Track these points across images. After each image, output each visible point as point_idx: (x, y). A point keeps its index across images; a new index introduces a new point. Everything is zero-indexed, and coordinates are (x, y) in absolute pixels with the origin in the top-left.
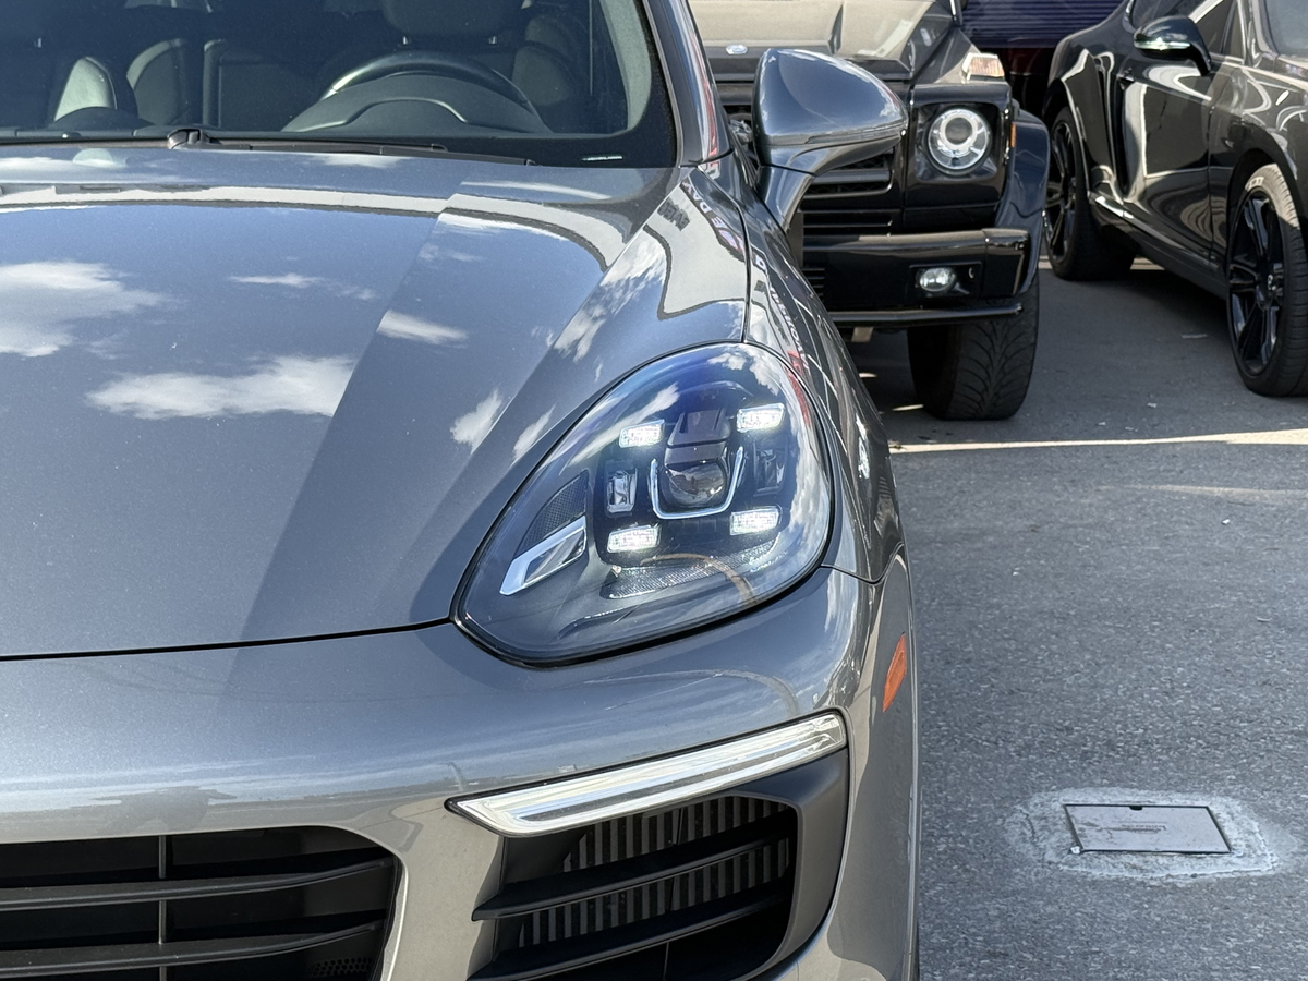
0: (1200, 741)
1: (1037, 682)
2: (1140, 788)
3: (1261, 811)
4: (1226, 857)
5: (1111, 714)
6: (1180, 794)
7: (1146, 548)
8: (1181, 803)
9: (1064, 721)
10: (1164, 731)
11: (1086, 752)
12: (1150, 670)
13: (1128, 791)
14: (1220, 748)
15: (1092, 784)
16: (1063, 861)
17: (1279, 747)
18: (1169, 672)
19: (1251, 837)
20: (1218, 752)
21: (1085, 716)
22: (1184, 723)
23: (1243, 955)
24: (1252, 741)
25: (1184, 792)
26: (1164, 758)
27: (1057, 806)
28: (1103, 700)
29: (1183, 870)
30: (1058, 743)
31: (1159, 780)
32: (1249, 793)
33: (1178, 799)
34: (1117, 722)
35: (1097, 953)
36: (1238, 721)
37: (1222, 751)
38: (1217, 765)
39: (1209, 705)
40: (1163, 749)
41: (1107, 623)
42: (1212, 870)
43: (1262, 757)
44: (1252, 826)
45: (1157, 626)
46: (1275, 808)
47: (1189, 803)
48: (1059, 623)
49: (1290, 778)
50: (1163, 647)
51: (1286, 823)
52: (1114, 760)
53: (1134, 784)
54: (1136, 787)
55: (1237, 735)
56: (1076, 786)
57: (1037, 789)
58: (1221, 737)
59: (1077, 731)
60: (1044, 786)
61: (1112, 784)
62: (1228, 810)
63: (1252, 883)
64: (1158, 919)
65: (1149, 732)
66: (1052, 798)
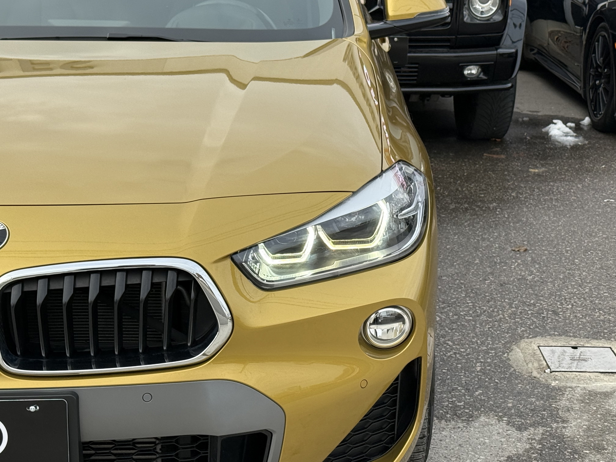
0: (601, 312)
5: (554, 297)
6: (595, 341)
10: (582, 306)
12: (569, 273)
13: (569, 338)
14: (611, 315)
18: (579, 275)
20: (610, 318)
21: (541, 298)
22: (591, 302)
25: (597, 339)
26: (584, 320)
27: (535, 347)
28: (548, 289)
31: (583, 333)
34: (557, 302)
37: (613, 317)
39: (602, 292)
47: (601, 346)
50: (573, 261)
52: (559, 322)
54: (573, 337)
56: (542, 335)
57: (522, 337)
58: (611, 309)
59: (538, 306)
60: (526, 335)
65: (574, 307)
66: (531, 342)
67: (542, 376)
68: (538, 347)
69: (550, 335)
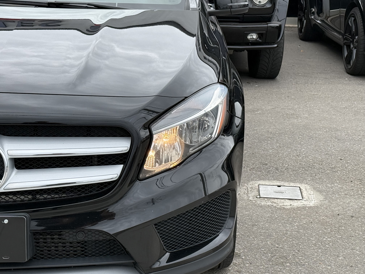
0: (303, 169)
1: (261, 151)
2: (282, 181)
3: (314, 189)
4: (301, 201)
5: (280, 161)
6: (293, 183)
7: (304, 116)
8: (293, 186)
9: (266, 162)
10: (294, 166)
11: (269, 171)
12: (295, 149)
13: (278, 182)
14: (308, 171)
15: (268, 180)
16: (254, 200)
17: (325, 172)
18: (300, 150)
19: (310, 196)
20: (307, 172)
21: (272, 161)
22: (300, 164)
23: (298, 227)
24: (318, 170)
26: (291, 173)
27: (257, 185)
28: (278, 157)
29: (287, 203)
30: (262, 168)
31: (288, 179)
32: (313, 184)
33: (292, 184)
34: (281, 163)
35: (257, 225)
36: (316, 164)
37: (309, 172)
38: (306, 176)
39: (309, 159)
40: (292, 171)
41: (286, 136)
42: (296, 204)
43: (320, 174)
44: (311, 193)
45: (301, 137)
46: (319, 188)
47: (295, 186)
48: (272, 135)
49: (326, 180)
50: (300, 143)
51: (321, 192)
52: (277, 173)
53: (281, 180)
54: (281, 181)
55: (314, 168)
56: (263, 179)
57: (252, 180)
58: (310, 168)
59: (269, 165)
60: (255, 179)
61: (274, 180)
62: (305, 188)
63: (306, 208)
64: (277, 217)
65: (289, 166)
66: (256, 183)
68: (259, 185)
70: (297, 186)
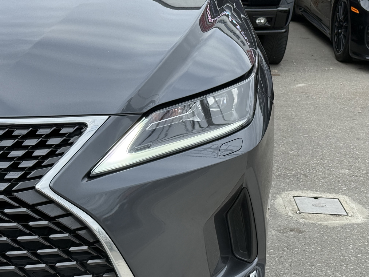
1: (281, 153)
3: (355, 201)
4: (346, 216)
5: (305, 165)
9: (290, 167)
10: (322, 172)
11: (298, 178)
12: (316, 151)
13: (312, 192)
17: (359, 179)
18: (322, 152)
19: (353, 210)
21: (297, 166)
22: (328, 169)
23: (354, 251)
24: (350, 176)
25: (330, 193)
26: (323, 181)
27: (291, 197)
28: (302, 160)
30: (289, 175)
31: (322, 189)
32: (351, 194)
33: (329, 195)
34: (307, 168)
36: (345, 169)
37: (341, 179)
38: (340, 184)
39: (335, 164)
40: (322, 178)
42: (342, 221)
43: (354, 182)
44: (353, 206)
45: (316, 136)
46: (360, 200)
47: (332, 197)
49: (363, 190)
50: (319, 143)
51: (364, 205)
52: (307, 181)
54: (315, 191)
56: (295, 189)
57: (283, 190)
60: (286, 189)
61: (307, 190)
62: (345, 200)
63: (355, 226)
64: (326, 237)
65: (317, 172)
66: (289, 194)
67: (294, 216)
68: (293, 197)
69: (301, 189)
70: (335, 197)
